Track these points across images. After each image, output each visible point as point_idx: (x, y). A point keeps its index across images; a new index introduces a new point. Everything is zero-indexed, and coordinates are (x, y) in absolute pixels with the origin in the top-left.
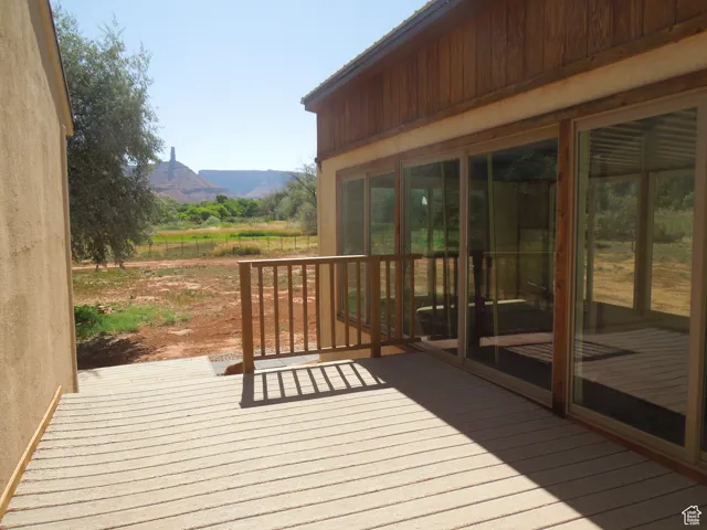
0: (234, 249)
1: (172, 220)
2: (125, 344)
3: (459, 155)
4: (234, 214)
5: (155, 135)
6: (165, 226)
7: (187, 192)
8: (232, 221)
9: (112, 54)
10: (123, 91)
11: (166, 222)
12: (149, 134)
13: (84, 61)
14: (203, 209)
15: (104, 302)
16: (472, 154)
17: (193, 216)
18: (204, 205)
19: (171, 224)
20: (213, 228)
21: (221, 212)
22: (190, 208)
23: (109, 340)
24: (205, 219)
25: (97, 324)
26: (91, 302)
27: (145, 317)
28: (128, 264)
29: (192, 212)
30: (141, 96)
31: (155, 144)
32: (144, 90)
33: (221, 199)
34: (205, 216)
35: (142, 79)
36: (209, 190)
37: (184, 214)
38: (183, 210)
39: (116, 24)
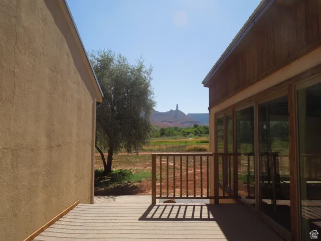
0: (195, 148)
1: (175, 135)
2: (135, 187)
3: (253, 104)
4: (201, 133)
5: (153, 100)
6: (171, 137)
7: (183, 123)
8: (200, 136)
9: (139, 70)
10: (141, 84)
11: (172, 136)
12: (151, 99)
13: (130, 73)
14: (188, 130)
15: (133, 168)
16: (259, 104)
17: (183, 133)
18: (188, 128)
19: (174, 137)
20: (190, 139)
21: (196, 131)
22: (183, 130)
23: (130, 185)
24: (188, 134)
25: (126, 178)
26: (128, 168)
27: (146, 176)
28: (140, 154)
29: (183, 132)
30: (147, 85)
31: (152, 104)
32: (149, 82)
33: (196, 126)
34: (188, 133)
35: (149, 79)
36: (191, 122)
37: (180, 133)
38: (180, 131)
39: (142, 58)
